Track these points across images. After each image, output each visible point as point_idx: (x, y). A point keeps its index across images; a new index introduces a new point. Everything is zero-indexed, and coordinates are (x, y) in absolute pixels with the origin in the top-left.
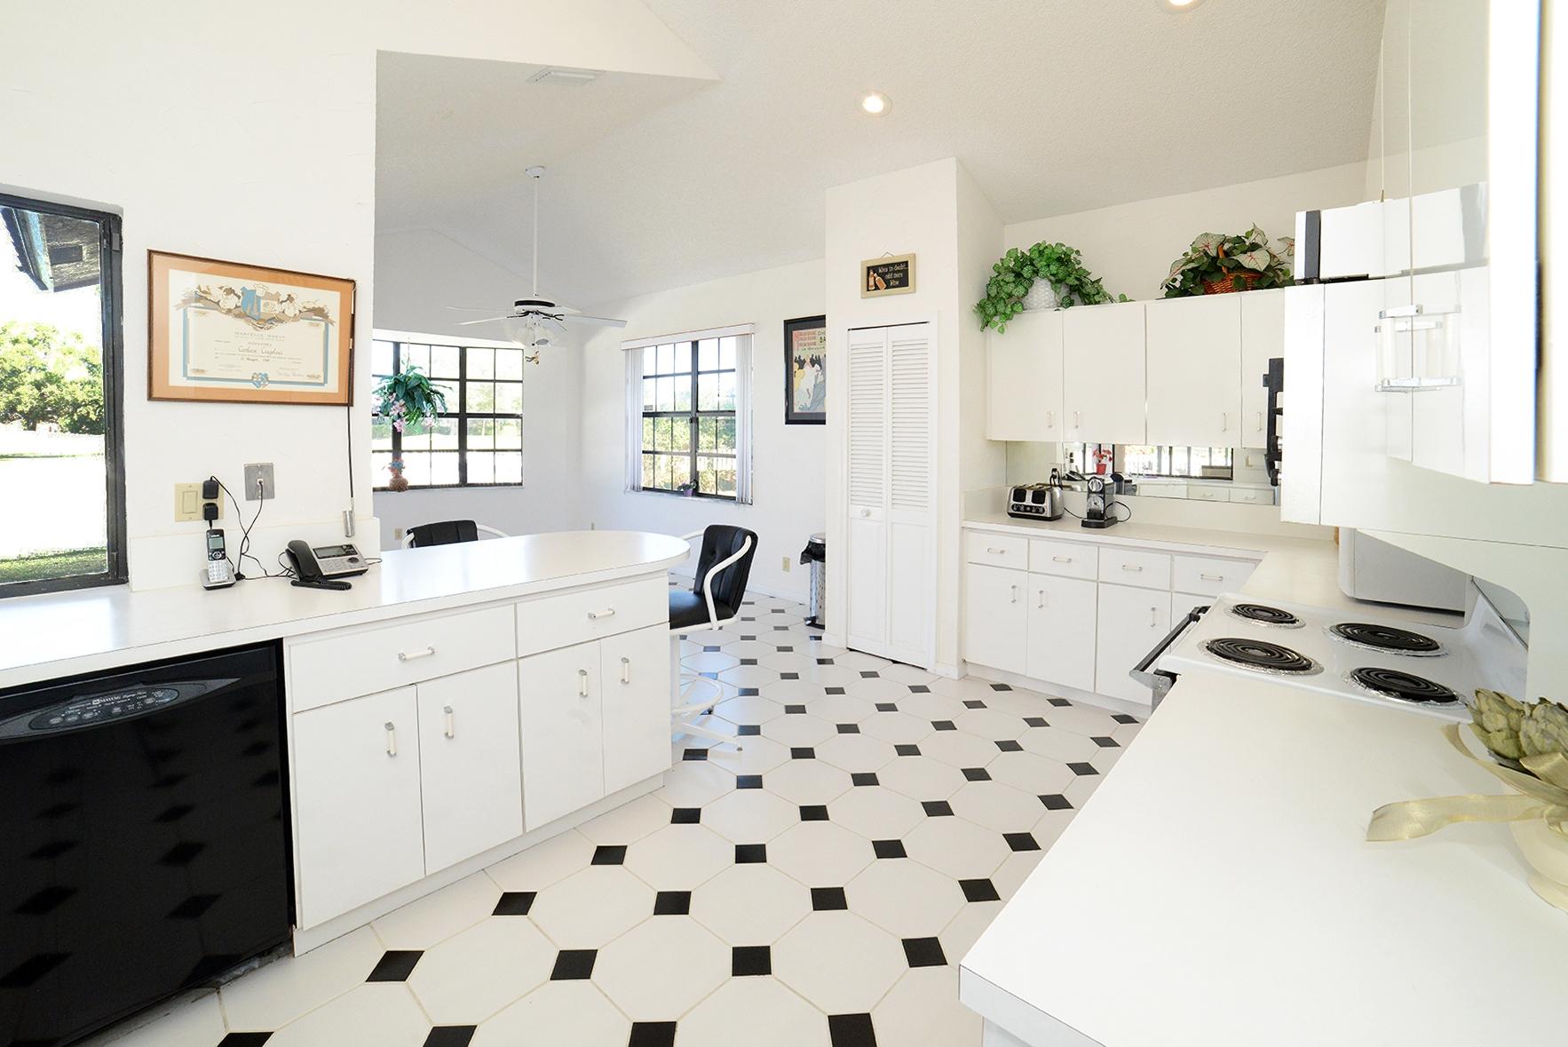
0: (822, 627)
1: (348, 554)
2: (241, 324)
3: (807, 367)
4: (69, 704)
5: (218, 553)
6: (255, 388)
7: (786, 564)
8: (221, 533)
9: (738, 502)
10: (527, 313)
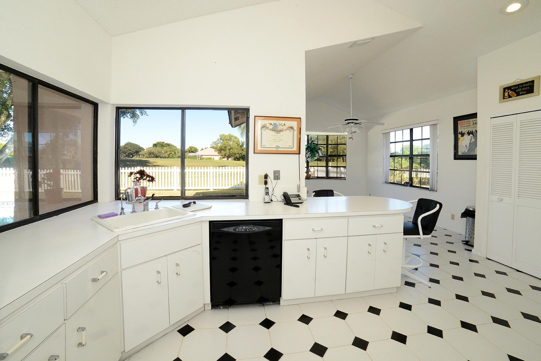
0: (473, 246)
1: (298, 197)
2: (273, 133)
3: (466, 136)
4: (240, 227)
5: (267, 193)
6: (276, 149)
7: (453, 217)
8: (268, 188)
9: (430, 190)
10: (349, 123)
